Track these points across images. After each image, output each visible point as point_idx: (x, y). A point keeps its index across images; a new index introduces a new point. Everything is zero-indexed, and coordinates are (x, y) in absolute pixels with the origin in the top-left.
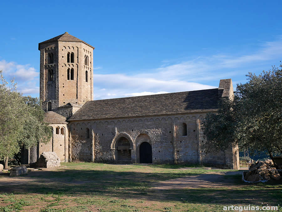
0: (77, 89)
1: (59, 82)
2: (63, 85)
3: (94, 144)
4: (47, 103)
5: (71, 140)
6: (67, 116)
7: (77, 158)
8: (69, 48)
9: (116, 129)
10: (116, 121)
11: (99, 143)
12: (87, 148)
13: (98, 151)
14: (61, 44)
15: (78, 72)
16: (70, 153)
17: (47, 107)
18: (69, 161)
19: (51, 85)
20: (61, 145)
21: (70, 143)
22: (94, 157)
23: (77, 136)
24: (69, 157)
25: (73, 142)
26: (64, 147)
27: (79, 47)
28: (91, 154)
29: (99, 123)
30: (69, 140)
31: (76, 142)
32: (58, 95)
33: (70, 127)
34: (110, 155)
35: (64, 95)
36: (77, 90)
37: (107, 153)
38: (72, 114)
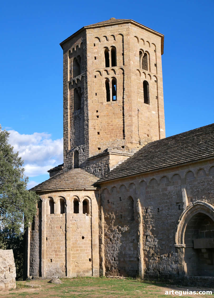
0: (124, 118)
1: (89, 108)
2: (96, 114)
3: (144, 235)
4: (72, 154)
5: (103, 225)
6: (102, 174)
7: (115, 268)
8: (107, 40)
9: (185, 193)
10: (183, 172)
11: (152, 231)
12: (131, 245)
13: (152, 252)
14: (90, 35)
15: (123, 83)
16: (103, 255)
17: (73, 161)
18: (101, 275)
19: (79, 117)
20: (83, 238)
21: (102, 233)
22: (143, 266)
23: (113, 218)
24: (101, 265)
25: (106, 229)
26: (90, 242)
27: (124, 33)
28: (139, 260)
29: (150, 182)
30: (100, 227)
31: (112, 231)
32: (88, 134)
33: (101, 197)
34: (176, 262)
35: (99, 133)
36: (123, 120)
37: (168, 257)
38: (109, 169)
